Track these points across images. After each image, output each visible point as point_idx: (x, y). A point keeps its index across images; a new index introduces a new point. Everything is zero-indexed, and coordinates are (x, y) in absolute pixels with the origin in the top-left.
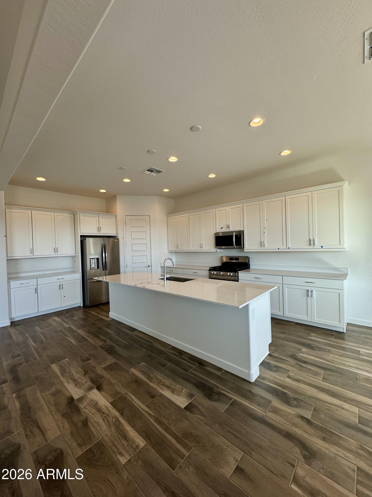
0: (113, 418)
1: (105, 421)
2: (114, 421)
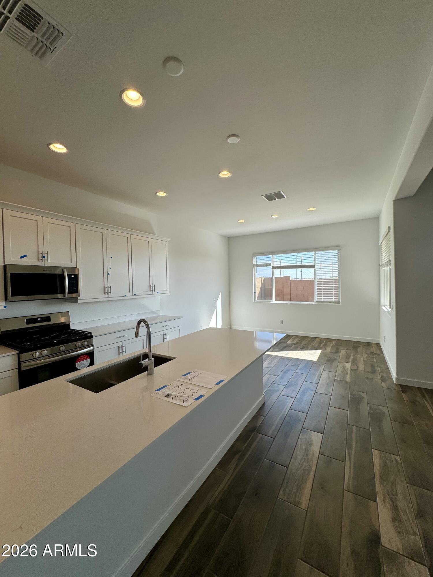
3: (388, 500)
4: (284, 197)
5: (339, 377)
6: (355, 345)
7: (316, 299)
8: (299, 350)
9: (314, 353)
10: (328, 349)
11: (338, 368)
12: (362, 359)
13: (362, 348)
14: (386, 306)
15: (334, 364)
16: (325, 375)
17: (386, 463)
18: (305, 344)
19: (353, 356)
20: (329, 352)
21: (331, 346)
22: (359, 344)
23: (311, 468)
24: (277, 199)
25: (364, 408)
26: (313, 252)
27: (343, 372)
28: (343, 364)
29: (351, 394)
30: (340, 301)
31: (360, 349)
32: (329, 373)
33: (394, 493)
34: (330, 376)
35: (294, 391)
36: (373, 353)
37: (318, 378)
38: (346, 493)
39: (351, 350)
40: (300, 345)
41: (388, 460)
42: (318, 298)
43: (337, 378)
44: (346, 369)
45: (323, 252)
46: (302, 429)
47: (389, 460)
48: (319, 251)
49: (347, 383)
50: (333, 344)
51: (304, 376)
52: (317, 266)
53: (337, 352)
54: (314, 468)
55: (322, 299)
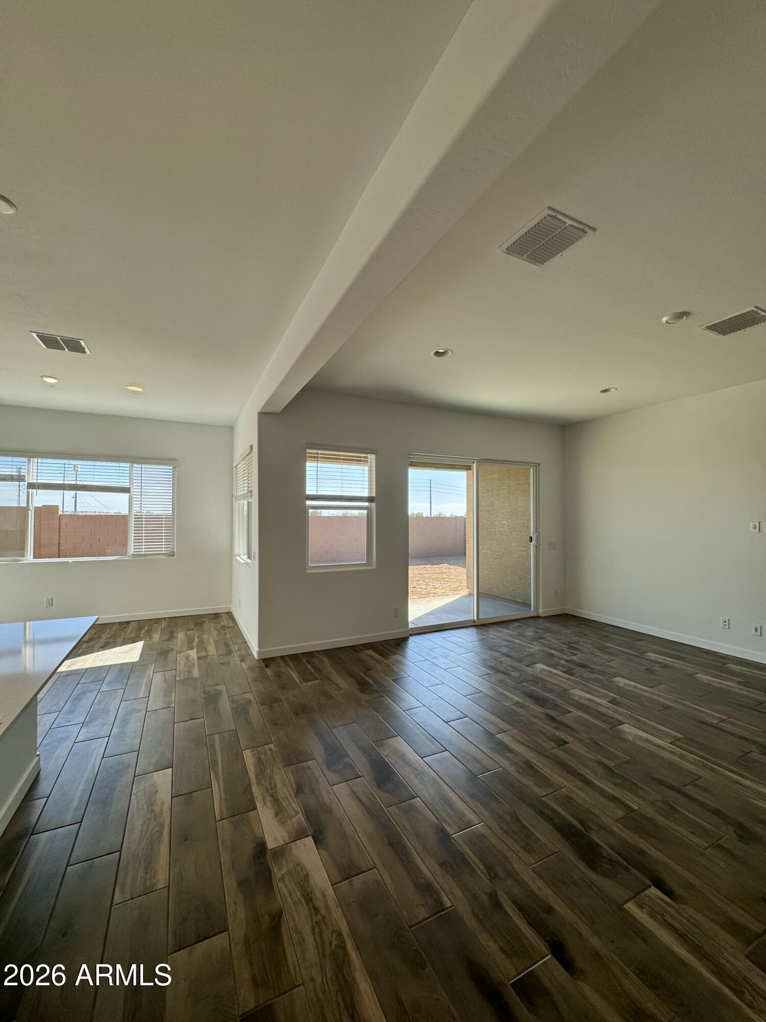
0: (263, 785)
1: (273, 784)
2: (263, 781)
3: (268, 798)
4: (85, 352)
5: (182, 675)
6: (197, 621)
7: (131, 549)
8: (98, 651)
9: (131, 649)
10: (156, 637)
11: (177, 662)
12: (211, 638)
13: (209, 623)
14: (241, 556)
15: (171, 657)
16: (158, 678)
17: (260, 759)
18: (110, 638)
19: (198, 637)
20: (158, 640)
21: (160, 629)
22: (204, 618)
23: (162, 826)
24: (66, 350)
25: (225, 705)
26: (128, 465)
27: (186, 666)
28: (184, 654)
29: (205, 693)
30: (173, 552)
31: (207, 625)
32: (164, 674)
33: (273, 786)
34: (167, 677)
35: (103, 725)
36: (225, 626)
37: (146, 687)
38: (219, 824)
39: (193, 630)
40: (99, 642)
41: (261, 754)
42: (134, 549)
43: (179, 677)
44: (191, 660)
45: (146, 467)
46: (134, 779)
47: (263, 754)
48: (141, 463)
49: (196, 679)
50: (163, 627)
51: (120, 692)
52: (134, 490)
53: (172, 637)
54: (167, 822)
55: (144, 550)
